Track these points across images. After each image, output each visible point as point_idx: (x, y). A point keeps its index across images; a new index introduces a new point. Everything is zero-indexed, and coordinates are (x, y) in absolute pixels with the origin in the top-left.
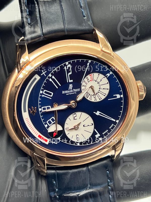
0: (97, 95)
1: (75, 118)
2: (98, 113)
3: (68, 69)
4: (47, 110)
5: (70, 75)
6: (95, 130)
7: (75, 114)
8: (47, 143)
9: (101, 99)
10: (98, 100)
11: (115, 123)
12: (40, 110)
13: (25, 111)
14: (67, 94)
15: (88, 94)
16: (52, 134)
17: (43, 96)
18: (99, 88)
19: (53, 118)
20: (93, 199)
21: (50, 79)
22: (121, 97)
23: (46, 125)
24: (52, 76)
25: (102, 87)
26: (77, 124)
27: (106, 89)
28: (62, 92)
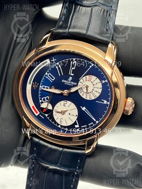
0: (89, 94)
1: (65, 105)
2: (84, 109)
3: (73, 64)
4: (45, 89)
5: (73, 69)
6: (77, 121)
7: (66, 102)
8: (37, 115)
9: (91, 98)
10: (88, 99)
11: (95, 123)
12: (41, 87)
13: (30, 83)
14: (65, 84)
15: (82, 91)
16: (42, 109)
17: (47, 77)
18: (93, 90)
19: (47, 98)
22: (108, 104)
23: (41, 100)
24: (59, 65)
25: (95, 89)
26: (64, 110)
27: (98, 92)
28: (62, 80)
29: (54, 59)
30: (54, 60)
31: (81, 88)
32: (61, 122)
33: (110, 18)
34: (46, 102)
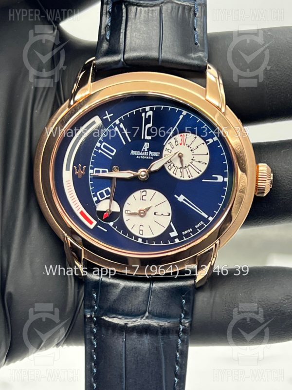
0: (187, 169)
1: (144, 198)
2: (181, 198)
3: (147, 117)
4: (101, 174)
5: (148, 128)
6: (172, 224)
7: (145, 192)
8: (91, 227)
9: (192, 177)
10: (186, 178)
11: (206, 221)
12: (91, 171)
13: (68, 169)
14: (137, 157)
15: (172, 165)
16: (101, 213)
17: (100, 151)
18: (192, 160)
19: (108, 190)
20: (148, 337)
21: (116, 127)
22: (225, 181)
23: (96, 197)
24: (120, 124)
25: (197, 158)
26: (144, 208)
27: (202, 163)
28: (131, 151)
29: (109, 114)
30: (108, 116)
31: (169, 161)
32: (141, 232)
33: (197, 21)
34: (107, 198)
